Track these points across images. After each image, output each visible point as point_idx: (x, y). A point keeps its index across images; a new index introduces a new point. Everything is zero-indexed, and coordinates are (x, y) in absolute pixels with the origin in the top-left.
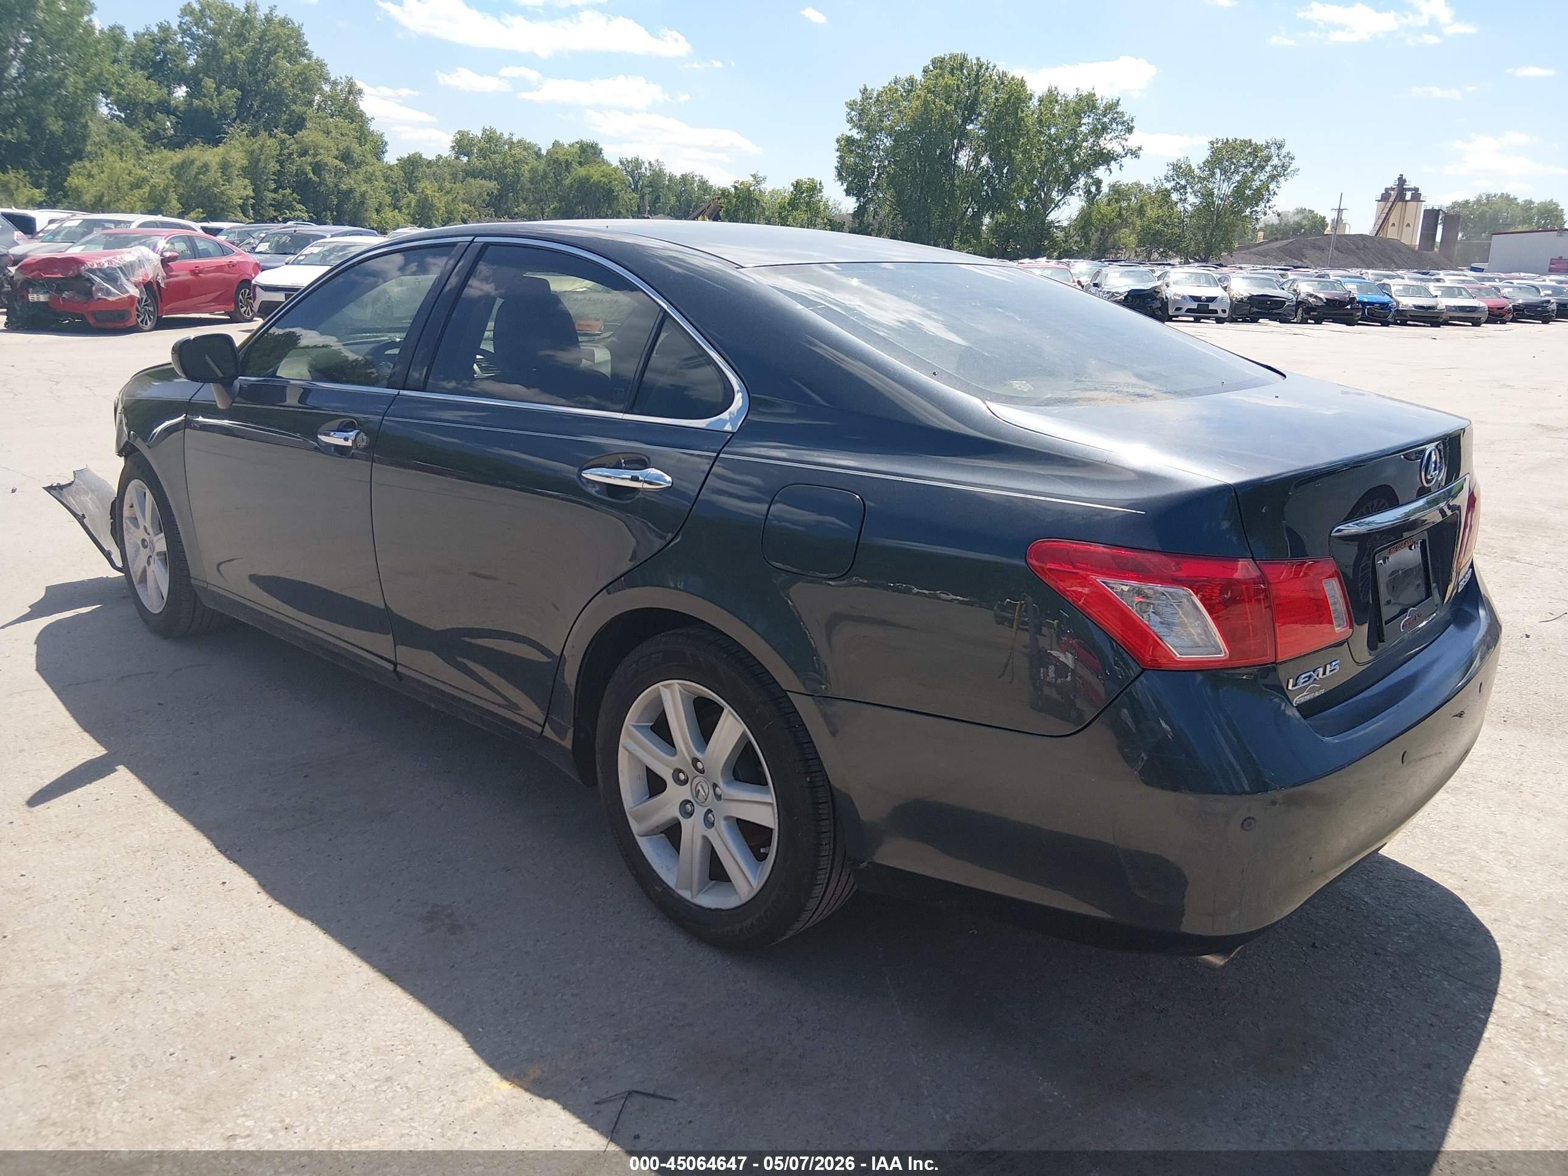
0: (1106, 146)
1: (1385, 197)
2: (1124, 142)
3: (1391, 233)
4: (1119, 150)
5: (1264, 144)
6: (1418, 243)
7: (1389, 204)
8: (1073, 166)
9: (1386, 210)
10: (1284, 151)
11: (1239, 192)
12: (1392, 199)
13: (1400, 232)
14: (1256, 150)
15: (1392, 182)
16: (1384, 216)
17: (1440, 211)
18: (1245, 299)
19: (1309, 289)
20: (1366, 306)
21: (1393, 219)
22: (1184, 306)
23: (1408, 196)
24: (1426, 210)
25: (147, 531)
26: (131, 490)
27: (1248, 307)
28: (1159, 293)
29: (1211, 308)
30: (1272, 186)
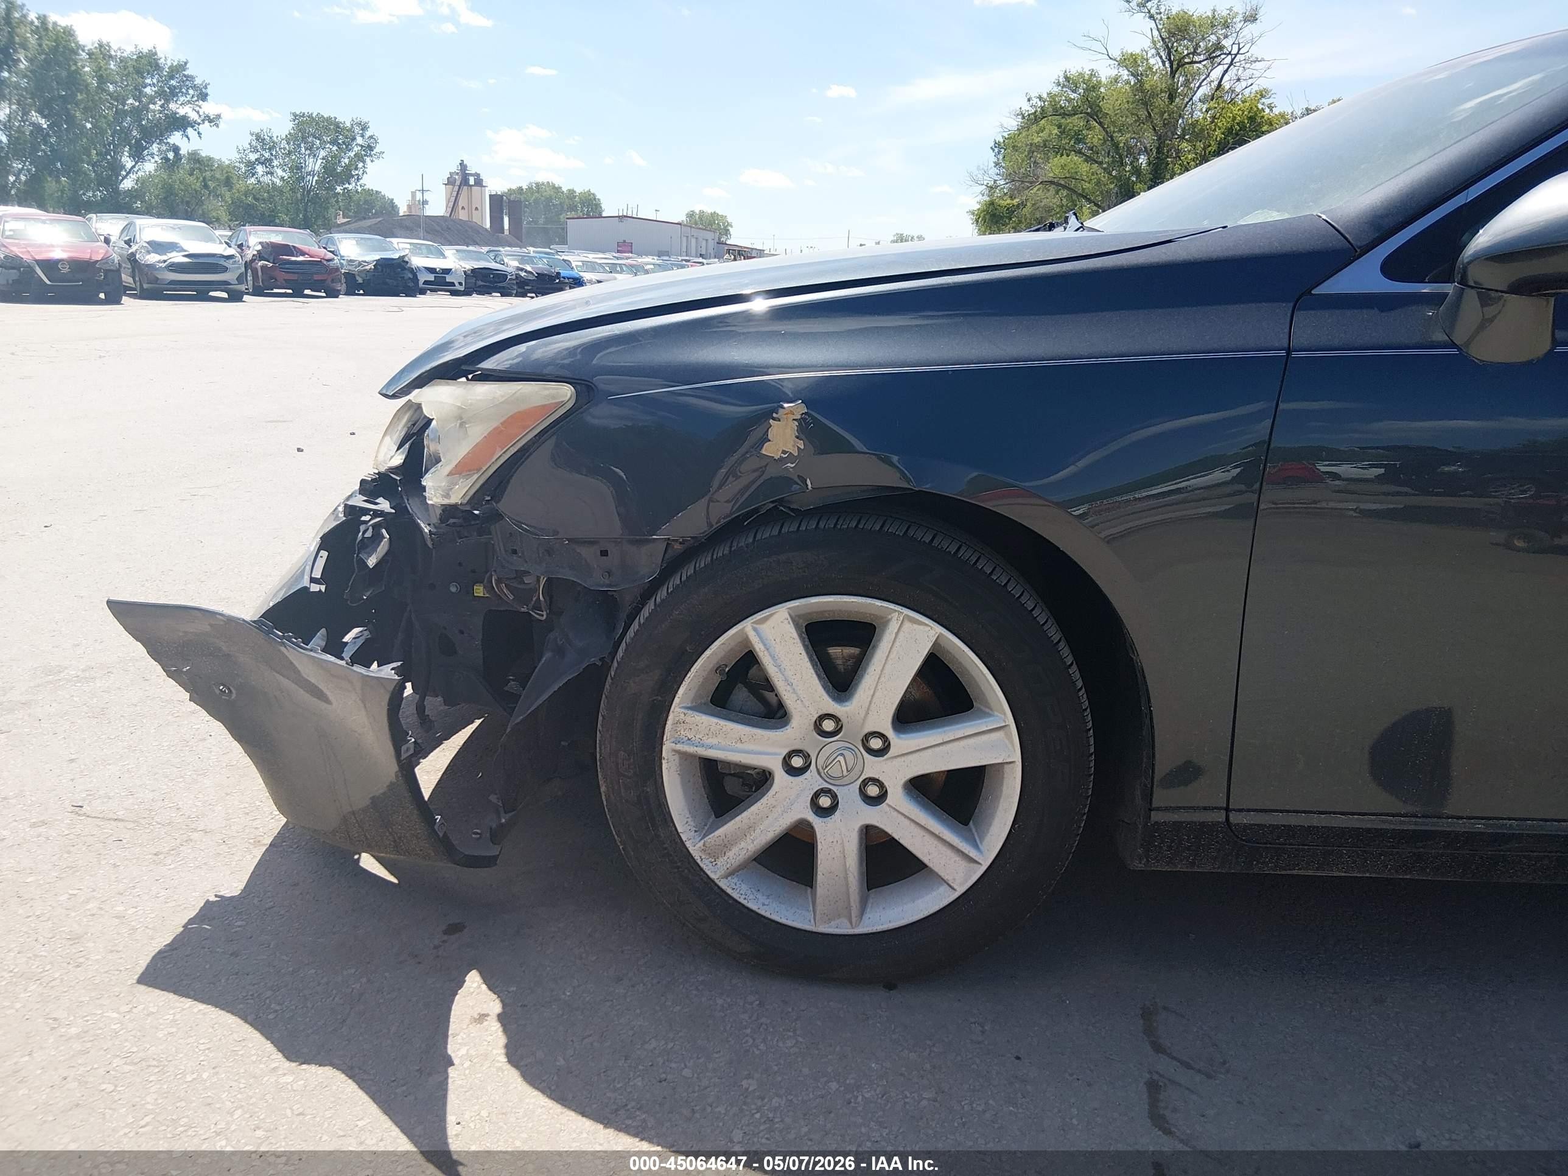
0: (178, 111)
1: (450, 182)
2: (197, 108)
3: (463, 215)
4: (193, 116)
5: (348, 122)
6: (488, 225)
7: (456, 188)
8: (143, 130)
9: (455, 194)
10: (368, 134)
11: (329, 169)
12: (458, 183)
13: (470, 214)
14: (340, 128)
15: (454, 168)
16: (453, 199)
17: (501, 196)
18: (469, 272)
19: (516, 264)
20: (567, 281)
21: (462, 202)
22: (423, 277)
23: (472, 181)
24: (490, 195)
25: (828, 725)
26: (755, 630)
27: (473, 280)
28: (407, 262)
29: (447, 280)
30: (360, 165)
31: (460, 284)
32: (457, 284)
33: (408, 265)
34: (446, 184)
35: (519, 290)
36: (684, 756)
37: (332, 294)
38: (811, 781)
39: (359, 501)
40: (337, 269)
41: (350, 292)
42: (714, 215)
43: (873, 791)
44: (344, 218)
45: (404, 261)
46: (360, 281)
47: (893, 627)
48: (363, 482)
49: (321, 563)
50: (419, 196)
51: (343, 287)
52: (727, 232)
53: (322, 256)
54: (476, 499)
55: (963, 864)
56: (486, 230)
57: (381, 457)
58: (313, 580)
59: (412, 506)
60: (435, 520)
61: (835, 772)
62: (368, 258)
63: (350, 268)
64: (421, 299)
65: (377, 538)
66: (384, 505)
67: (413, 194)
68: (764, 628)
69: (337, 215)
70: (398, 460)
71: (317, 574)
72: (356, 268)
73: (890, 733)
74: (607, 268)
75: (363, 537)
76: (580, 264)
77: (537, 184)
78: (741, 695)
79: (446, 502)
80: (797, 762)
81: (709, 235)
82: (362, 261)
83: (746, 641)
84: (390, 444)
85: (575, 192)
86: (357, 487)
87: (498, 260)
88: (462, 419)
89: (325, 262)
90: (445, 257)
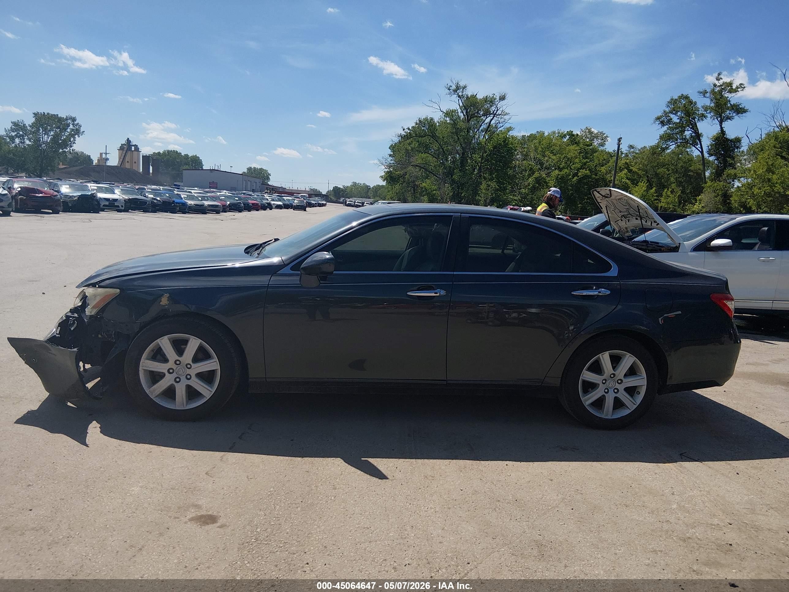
1: (122, 148)
3: (128, 166)
5: (65, 117)
6: (141, 171)
7: (124, 152)
9: (123, 155)
10: (76, 123)
11: (54, 140)
12: (125, 149)
13: (131, 165)
14: (60, 120)
15: (124, 142)
16: (123, 157)
17: (149, 156)
18: (127, 200)
19: (152, 196)
20: (178, 205)
21: (127, 159)
22: (102, 203)
23: (133, 148)
24: (143, 156)
25: (178, 362)
26: (160, 341)
27: (129, 204)
28: (95, 196)
29: (115, 204)
30: (72, 139)
31: (122, 206)
32: (120, 206)
33: (95, 198)
34: (119, 150)
35: (153, 209)
36: (145, 370)
37: (56, 212)
38: (174, 375)
39: (70, 314)
40: (59, 200)
41: (65, 211)
42: (261, 169)
43: (189, 377)
44: (62, 165)
45: (93, 196)
46: (70, 205)
47: (191, 340)
48: (71, 309)
49: (59, 330)
50: (104, 156)
51: (61, 208)
52: (268, 179)
53: (52, 193)
54: (98, 313)
55: (209, 392)
56: (139, 173)
57: (76, 303)
58: (57, 334)
59: (83, 315)
60: (88, 318)
61: (180, 373)
62: (75, 195)
63: (66, 199)
64: (102, 214)
65: (74, 323)
66: (76, 315)
67: (101, 154)
68: (162, 341)
69: (59, 164)
70: (80, 304)
71: (58, 333)
72: (68, 199)
73: (191, 364)
74: (200, 199)
75: (70, 323)
76: (186, 196)
77: (168, 151)
78: (159, 357)
79: (90, 314)
80: (171, 371)
81: (257, 180)
82: (72, 196)
83: (158, 344)
84: (78, 300)
85: (188, 156)
86: (69, 310)
87: (143, 194)
88: (95, 296)
89: (53, 197)
90: (114, 193)
